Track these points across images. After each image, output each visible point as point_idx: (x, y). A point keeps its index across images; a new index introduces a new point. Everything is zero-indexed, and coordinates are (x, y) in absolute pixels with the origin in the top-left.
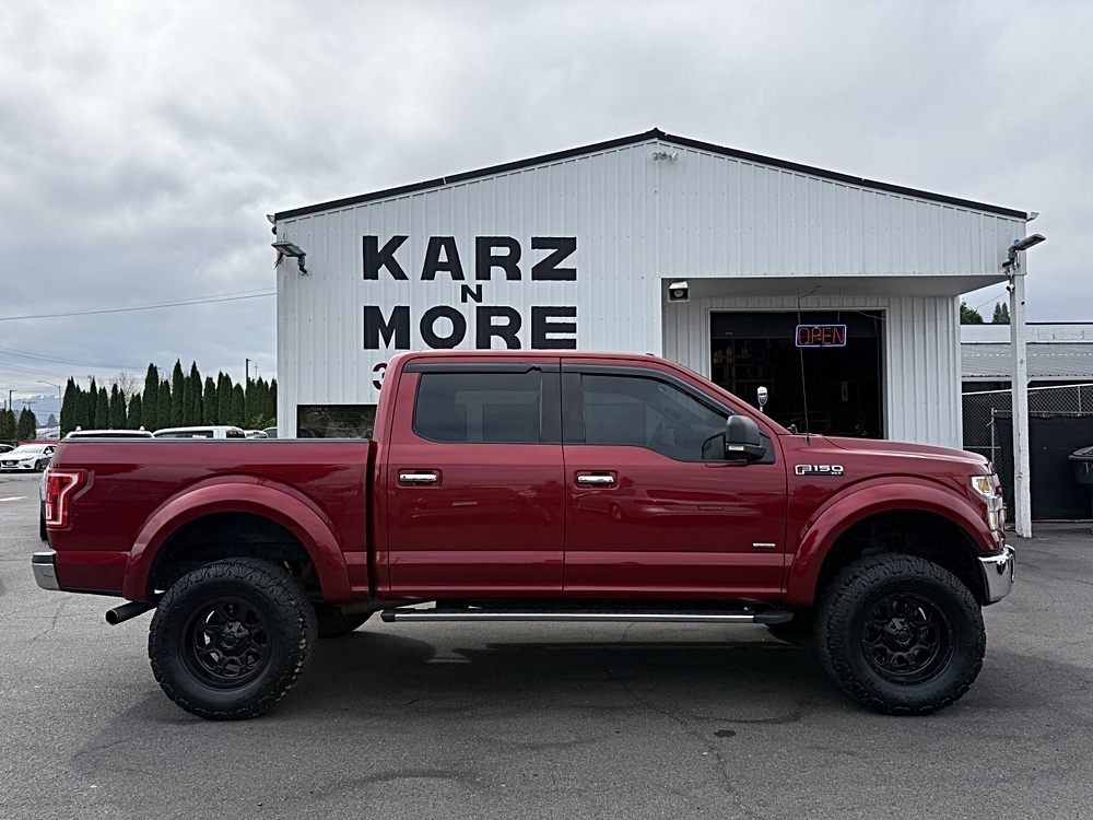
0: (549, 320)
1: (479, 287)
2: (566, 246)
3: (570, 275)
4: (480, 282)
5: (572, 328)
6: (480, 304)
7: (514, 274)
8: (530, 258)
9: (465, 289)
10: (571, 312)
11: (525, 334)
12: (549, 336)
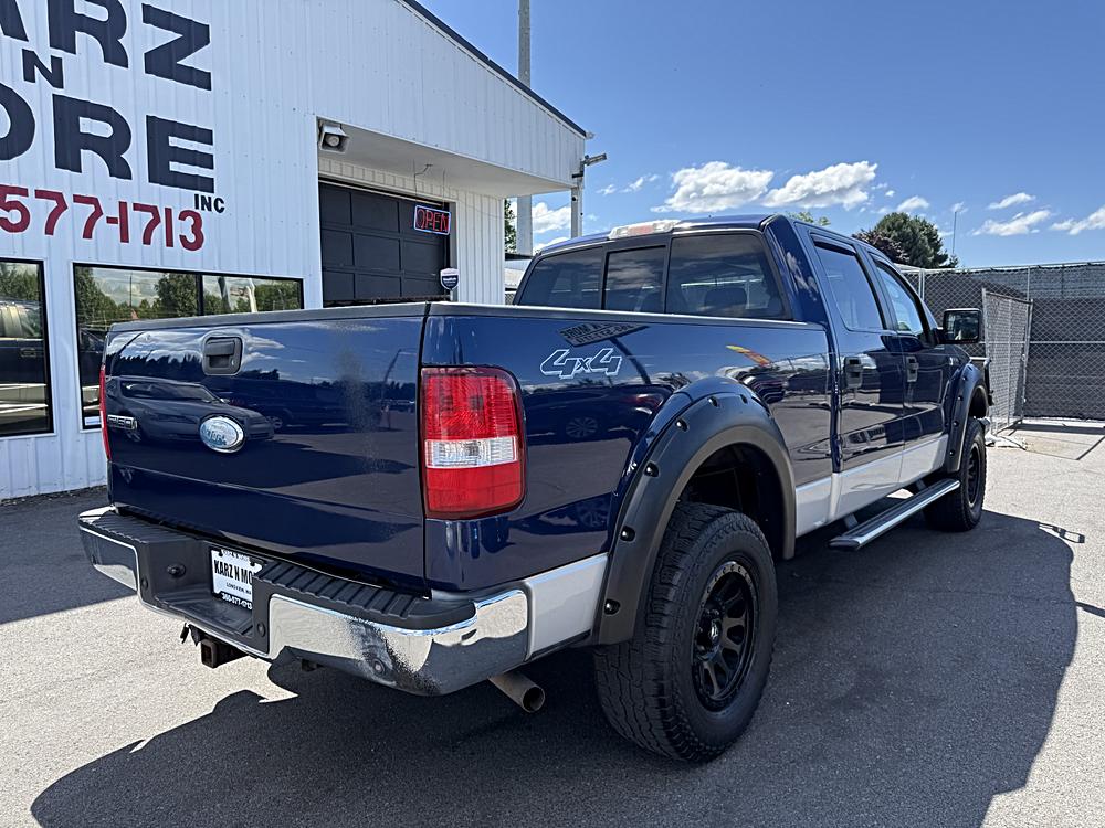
0: (174, 141)
1: (56, 62)
2: (195, 35)
3: (202, 80)
4: (59, 53)
5: (207, 161)
6: (59, 92)
7: (116, 56)
8: (141, 39)
9: (30, 59)
10: (206, 136)
11: (137, 155)
12: (174, 166)
